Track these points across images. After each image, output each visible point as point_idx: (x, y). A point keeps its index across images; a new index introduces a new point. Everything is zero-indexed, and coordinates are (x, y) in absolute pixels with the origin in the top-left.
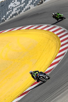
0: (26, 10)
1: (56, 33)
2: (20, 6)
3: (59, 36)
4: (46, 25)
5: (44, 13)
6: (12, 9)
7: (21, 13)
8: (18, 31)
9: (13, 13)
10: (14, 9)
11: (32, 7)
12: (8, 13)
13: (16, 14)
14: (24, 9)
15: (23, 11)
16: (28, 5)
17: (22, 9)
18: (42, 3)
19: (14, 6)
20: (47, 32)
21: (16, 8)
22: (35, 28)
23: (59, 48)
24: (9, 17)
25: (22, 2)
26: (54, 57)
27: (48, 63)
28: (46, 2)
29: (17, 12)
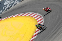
0: (15, 5)
1: (34, 17)
2: (10, 3)
3: (36, 19)
4: (27, 13)
5: (25, 6)
6: (6, 5)
7: (12, 7)
8: (11, 18)
9: (7, 8)
10: (7, 5)
11: (18, 3)
12: (4, 8)
13: (9, 8)
14: (14, 5)
16: (15, 2)
17: (12, 5)
20: (28, 17)
21: (8, 4)
22: (21, 16)
24: (5, 10)
26: (35, 32)
27: (31, 36)
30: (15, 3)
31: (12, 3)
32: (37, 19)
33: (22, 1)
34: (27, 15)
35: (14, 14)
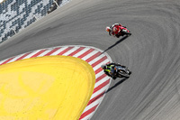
0: (28, 24)
1: (85, 58)
2: (16, 18)
3: (91, 63)
4: (66, 47)
6: (4, 25)
7: (20, 30)
8: (19, 62)
9: (6, 31)
10: (8, 25)
11: (39, 17)
13: (11, 33)
14: (26, 23)
15: (23, 26)
16: (31, 14)
17: (20, 22)
18: (55, 8)
19: (7, 19)
20: (68, 59)
21: (11, 22)
22: (48, 54)
23: (93, 85)
24: (1, 38)
25: (21, 10)
26: (87, 102)
28: (61, 5)
29: (14, 28)
30: (28, 19)
31: (21, 16)
32: (94, 65)
33: (49, 12)
34: (66, 54)
35: (28, 51)
